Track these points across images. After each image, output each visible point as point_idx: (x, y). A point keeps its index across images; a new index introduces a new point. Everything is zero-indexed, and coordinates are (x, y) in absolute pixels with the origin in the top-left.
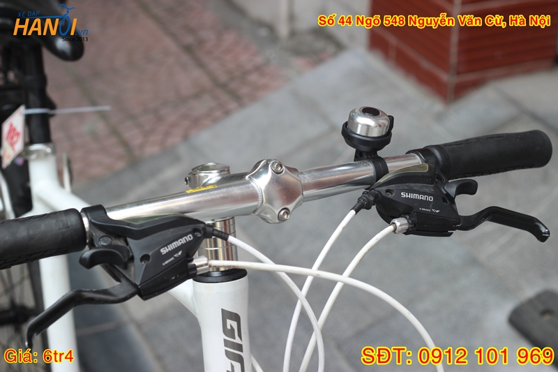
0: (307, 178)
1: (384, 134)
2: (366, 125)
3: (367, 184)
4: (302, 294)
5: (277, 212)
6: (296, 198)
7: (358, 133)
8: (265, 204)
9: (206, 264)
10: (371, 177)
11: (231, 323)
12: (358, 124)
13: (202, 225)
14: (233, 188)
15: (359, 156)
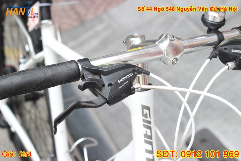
0: (186, 43)
1: (222, 20)
2: (213, 17)
3: (214, 45)
4: (185, 100)
5: (172, 60)
6: (180, 53)
7: (210, 20)
8: (166, 56)
9: (140, 88)
10: (216, 42)
11: (146, 111)
12: (209, 15)
13: (137, 68)
14: (151, 48)
15: (210, 31)
